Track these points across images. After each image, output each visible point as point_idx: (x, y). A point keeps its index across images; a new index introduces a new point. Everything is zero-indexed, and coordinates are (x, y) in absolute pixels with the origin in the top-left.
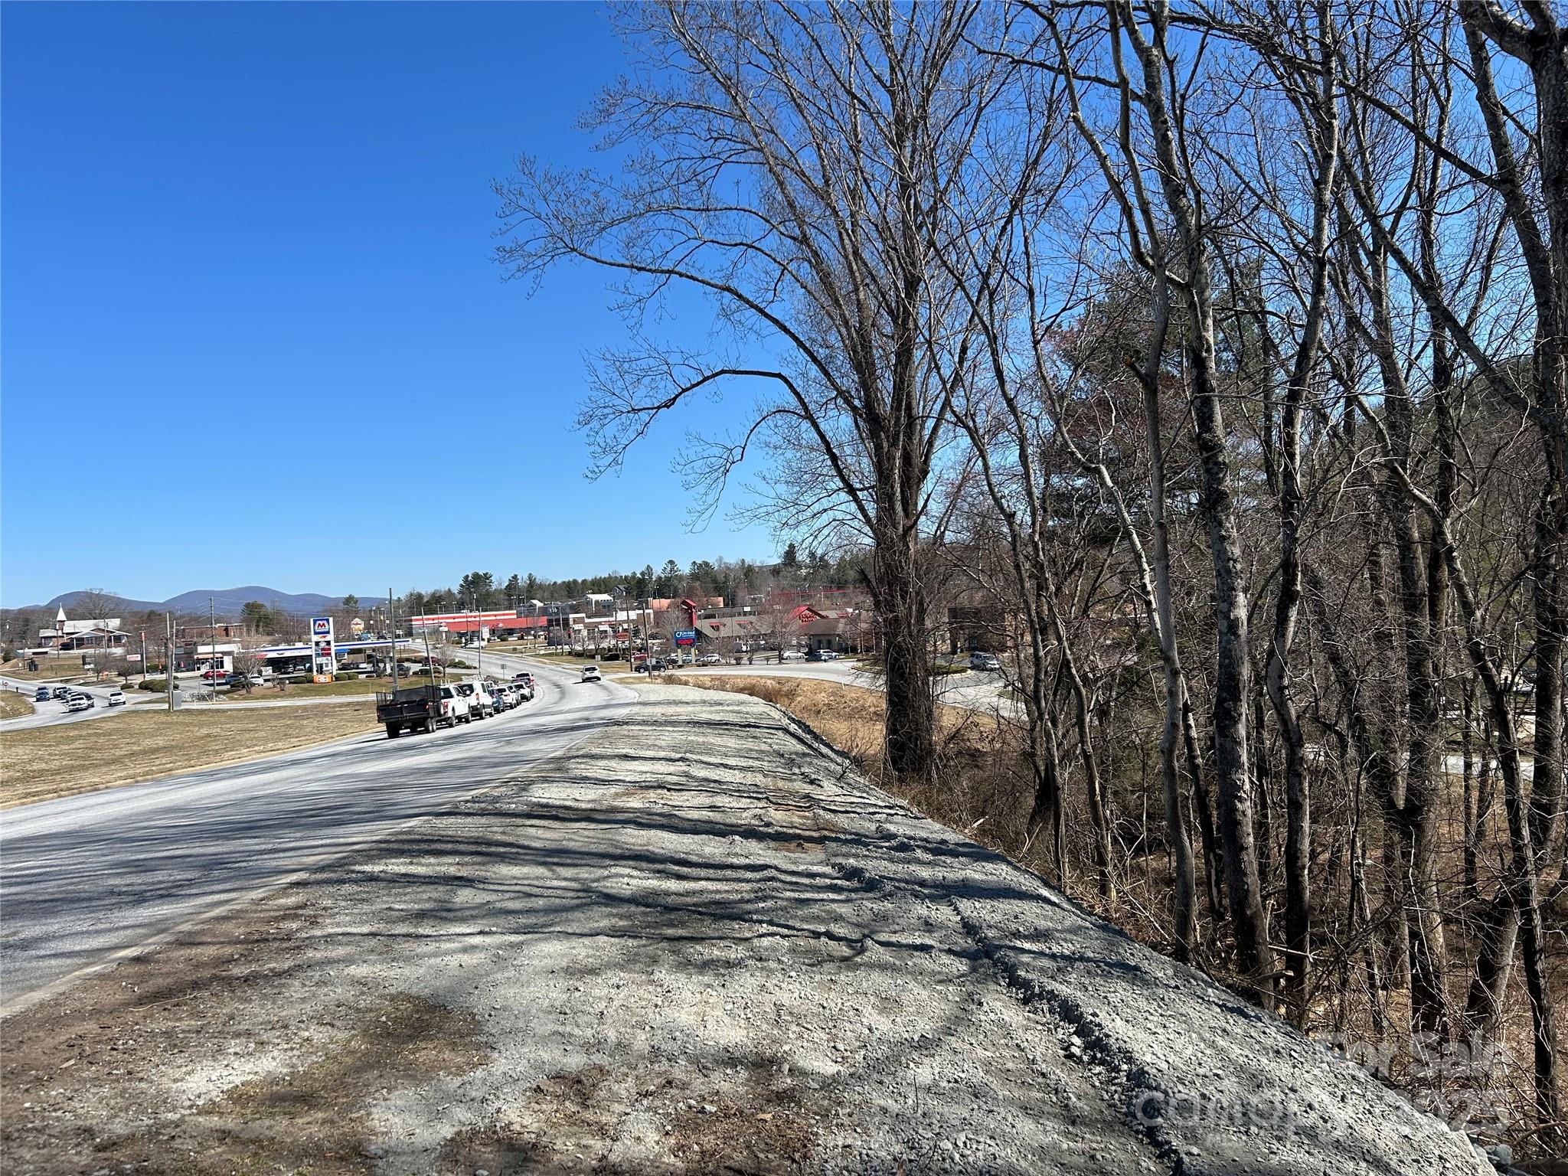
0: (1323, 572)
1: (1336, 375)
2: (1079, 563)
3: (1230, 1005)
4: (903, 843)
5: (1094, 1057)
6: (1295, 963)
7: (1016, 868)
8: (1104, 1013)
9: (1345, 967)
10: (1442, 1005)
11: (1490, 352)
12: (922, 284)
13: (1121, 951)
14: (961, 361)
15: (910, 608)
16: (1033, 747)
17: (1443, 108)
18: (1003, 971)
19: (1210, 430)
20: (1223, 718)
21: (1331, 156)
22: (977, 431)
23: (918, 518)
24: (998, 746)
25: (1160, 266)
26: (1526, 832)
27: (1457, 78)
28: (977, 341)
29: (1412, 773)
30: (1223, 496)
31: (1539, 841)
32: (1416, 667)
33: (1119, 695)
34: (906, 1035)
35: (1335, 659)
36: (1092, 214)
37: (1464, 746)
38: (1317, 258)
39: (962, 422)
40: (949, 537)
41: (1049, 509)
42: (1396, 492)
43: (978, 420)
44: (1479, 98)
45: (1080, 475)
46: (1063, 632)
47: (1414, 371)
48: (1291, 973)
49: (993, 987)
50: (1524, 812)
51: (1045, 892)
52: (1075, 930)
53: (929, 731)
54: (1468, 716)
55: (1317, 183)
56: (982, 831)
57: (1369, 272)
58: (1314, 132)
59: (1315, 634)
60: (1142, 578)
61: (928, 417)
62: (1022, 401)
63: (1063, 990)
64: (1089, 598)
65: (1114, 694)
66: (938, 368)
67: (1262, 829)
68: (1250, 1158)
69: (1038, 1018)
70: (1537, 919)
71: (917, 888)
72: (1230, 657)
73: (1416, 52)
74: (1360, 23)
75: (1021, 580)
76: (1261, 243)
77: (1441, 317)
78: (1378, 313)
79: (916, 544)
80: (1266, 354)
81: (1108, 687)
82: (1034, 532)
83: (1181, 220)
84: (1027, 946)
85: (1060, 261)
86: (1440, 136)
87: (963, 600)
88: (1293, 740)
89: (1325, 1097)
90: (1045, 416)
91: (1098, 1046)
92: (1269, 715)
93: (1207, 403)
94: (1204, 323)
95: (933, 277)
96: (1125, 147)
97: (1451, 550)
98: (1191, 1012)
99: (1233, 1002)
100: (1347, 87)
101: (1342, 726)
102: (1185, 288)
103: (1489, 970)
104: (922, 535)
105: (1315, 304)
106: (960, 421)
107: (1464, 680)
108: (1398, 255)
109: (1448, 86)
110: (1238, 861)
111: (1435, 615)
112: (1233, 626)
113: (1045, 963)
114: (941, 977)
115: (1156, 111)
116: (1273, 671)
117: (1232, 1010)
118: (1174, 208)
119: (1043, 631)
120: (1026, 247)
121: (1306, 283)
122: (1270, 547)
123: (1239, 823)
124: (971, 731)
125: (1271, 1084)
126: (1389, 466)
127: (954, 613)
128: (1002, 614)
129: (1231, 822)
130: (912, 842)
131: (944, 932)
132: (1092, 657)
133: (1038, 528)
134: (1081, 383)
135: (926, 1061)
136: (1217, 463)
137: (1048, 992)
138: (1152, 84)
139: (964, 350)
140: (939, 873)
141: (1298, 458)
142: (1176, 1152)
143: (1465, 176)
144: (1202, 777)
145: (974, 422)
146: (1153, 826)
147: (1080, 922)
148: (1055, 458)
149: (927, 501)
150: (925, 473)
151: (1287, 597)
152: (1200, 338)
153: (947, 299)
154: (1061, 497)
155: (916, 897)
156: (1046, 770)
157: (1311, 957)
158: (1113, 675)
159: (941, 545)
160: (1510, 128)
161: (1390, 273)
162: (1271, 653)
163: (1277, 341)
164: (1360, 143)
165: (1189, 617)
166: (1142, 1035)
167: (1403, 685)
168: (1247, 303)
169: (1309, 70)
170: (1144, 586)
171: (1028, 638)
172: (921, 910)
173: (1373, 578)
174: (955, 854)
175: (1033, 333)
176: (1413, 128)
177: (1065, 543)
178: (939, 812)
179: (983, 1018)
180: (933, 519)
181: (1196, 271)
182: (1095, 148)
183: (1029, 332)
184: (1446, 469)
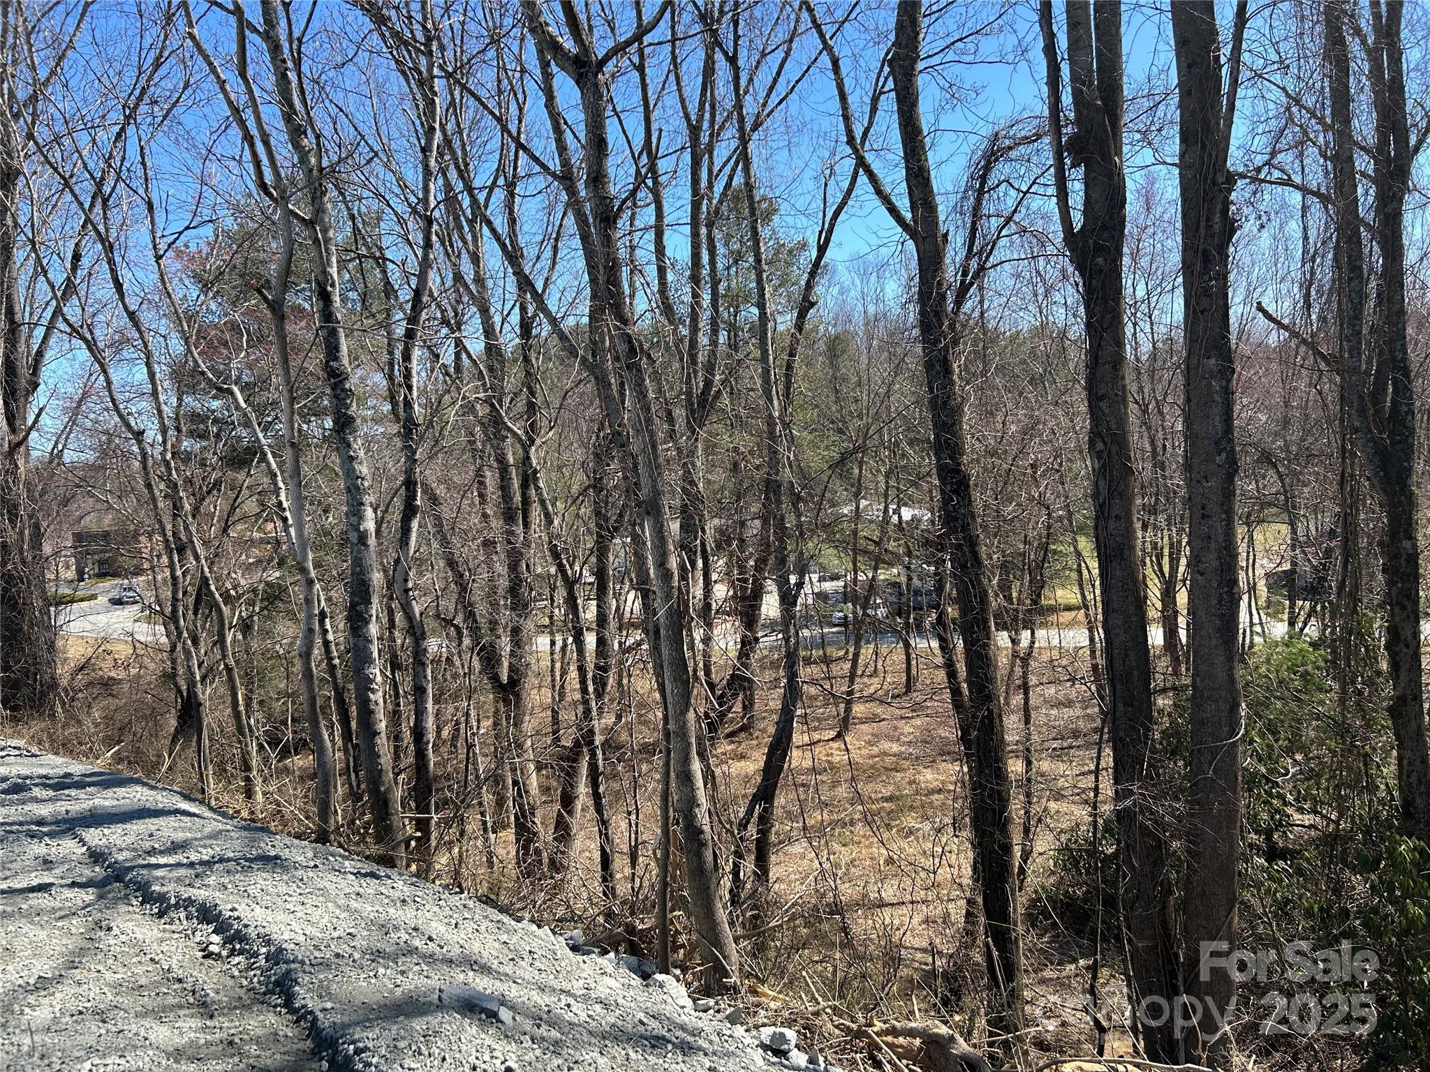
0: (440, 491)
1: (445, 322)
2: (218, 483)
3: (363, 871)
4: (16, 785)
5: (234, 950)
6: (423, 825)
7: (152, 788)
8: (243, 905)
9: (462, 820)
10: (535, 834)
11: (559, 315)
12: (21, 178)
13: (262, 845)
14: (74, 268)
15: (21, 533)
16: (173, 668)
17: (521, 109)
18: (136, 891)
19: (336, 359)
20: (357, 620)
21: (434, 129)
22: (95, 344)
23: (28, 434)
24: (133, 671)
25: (282, 198)
26: (591, 689)
27: (531, 87)
28: (92, 250)
29: (512, 654)
30: (351, 420)
31: (599, 695)
32: (513, 567)
33: (262, 609)
34: (20, 982)
35: (451, 564)
36: (215, 137)
37: (550, 628)
38: (426, 216)
39: (78, 333)
40: (68, 456)
41: (184, 429)
42: (495, 424)
43: (97, 332)
44: (546, 106)
45: (214, 398)
46: (200, 550)
47: (506, 325)
48: (419, 834)
49: (123, 908)
50: (590, 675)
51: (185, 806)
52: (215, 835)
53: (51, 663)
54: (552, 605)
55: (424, 150)
56: (118, 759)
57: (469, 237)
58: (421, 107)
59: (435, 545)
60: (278, 496)
61: (36, 324)
62: (146, 317)
63: (199, 894)
64: (229, 516)
65: (257, 609)
66: (45, 272)
67: (395, 716)
68: (378, 997)
69: (173, 928)
70: (599, 753)
71: (34, 827)
72: (360, 565)
73: (499, 56)
74: (456, 18)
75: (154, 499)
76: (378, 195)
77: (524, 283)
78: (477, 273)
79: (27, 462)
80: (388, 297)
81: (251, 603)
82: (165, 450)
83: (303, 159)
84: (162, 860)
85: (182, 179)
86: (519, 132)
87: (90, 523)
88: (416, 633)
89: (442, 929)
90: (174, 335)
91: (235, 938)
92: (399, 617)
93: (333, 333)
94: (328, 260)
95: (35, 173)
96: (243, 74)
97: (535, 472)
98: (327, 885)
99: (367, 867)
100: (446, 71)
101: (459, 620)
102: (309, 224)
103: (568, 801)
104: (34, 454)
105: (426, 256)
106: (75, 331)
107: (549, 576)
108: (489, 223)
109: (524, 92)
110: (372, 746)
111: (526, 525)
112: (363, 538)
113: (182, 872)
114: (62, 913)
115: (275, 49)
116: (399, 577)
117: (365, 875)
118: (297, 146)
119: (181, 550)
120: (142, 155)
121: (419, 238)
122: (395, 467)
123: (372, 712)
124: (104, 659)
125: (396, 928)
126: (488, 401)
127: (78, 537)
128: (136, 536)
129: (366, 713)
130: (28, 782)
131: (67, 866)
132: (234, 575)
133: (169, 446)
134: (213, 306)
135: (46, 1001)
136: (344, 390)
137: (184, 900)
138: (270, 22)
139: (77, 257)
140: (62, 807)
141: (415, 389)
142: (311, 1012)
143: (537, 169)
144: (339, 676)
145: (92, 333)
146: (298, 727)
147: (221, 826)
148: (186, 378)
149: (38, 415)
150: (36, 386)
151: (410, 511)
152: (324, 272)
153: (54, 199)
154: (195, 417)
155: (32, 837)
156: (188, 689)
157: (435, 818)
158: (254, 591)
159: (59, 464)
160: (568, 136)
161: (485, 239)
162: (397, 561)
163: (396, 287)
164: (458, 125)
165: (327, 533)
166: (281, 916)
167: (504, 583)
168: (369, 248)
169: (414, 47)
170: (280, 503)
171: (165, 559)
172: (38, 849)
173: (481, 495)
174: (80, 785)
175: (155, 247)
176: (499, 120)
177: (203, 464)
178: (64, 747)
179: (112, 942)
180: (48, 436)
181: (319, 210)
182: (213, 70)
183: (151, 246)
184: (531, 408)
